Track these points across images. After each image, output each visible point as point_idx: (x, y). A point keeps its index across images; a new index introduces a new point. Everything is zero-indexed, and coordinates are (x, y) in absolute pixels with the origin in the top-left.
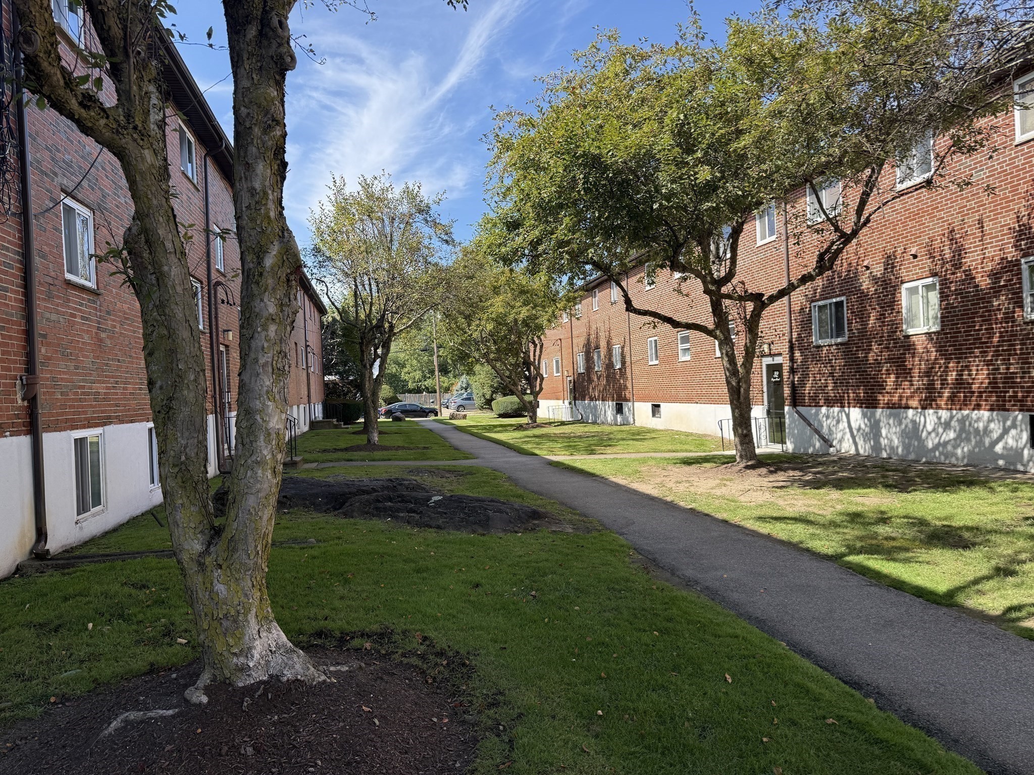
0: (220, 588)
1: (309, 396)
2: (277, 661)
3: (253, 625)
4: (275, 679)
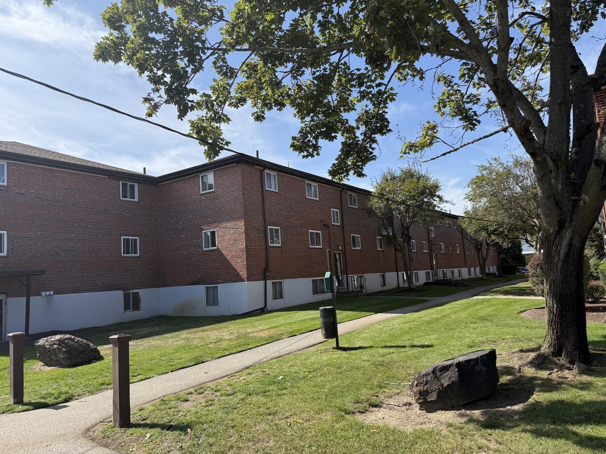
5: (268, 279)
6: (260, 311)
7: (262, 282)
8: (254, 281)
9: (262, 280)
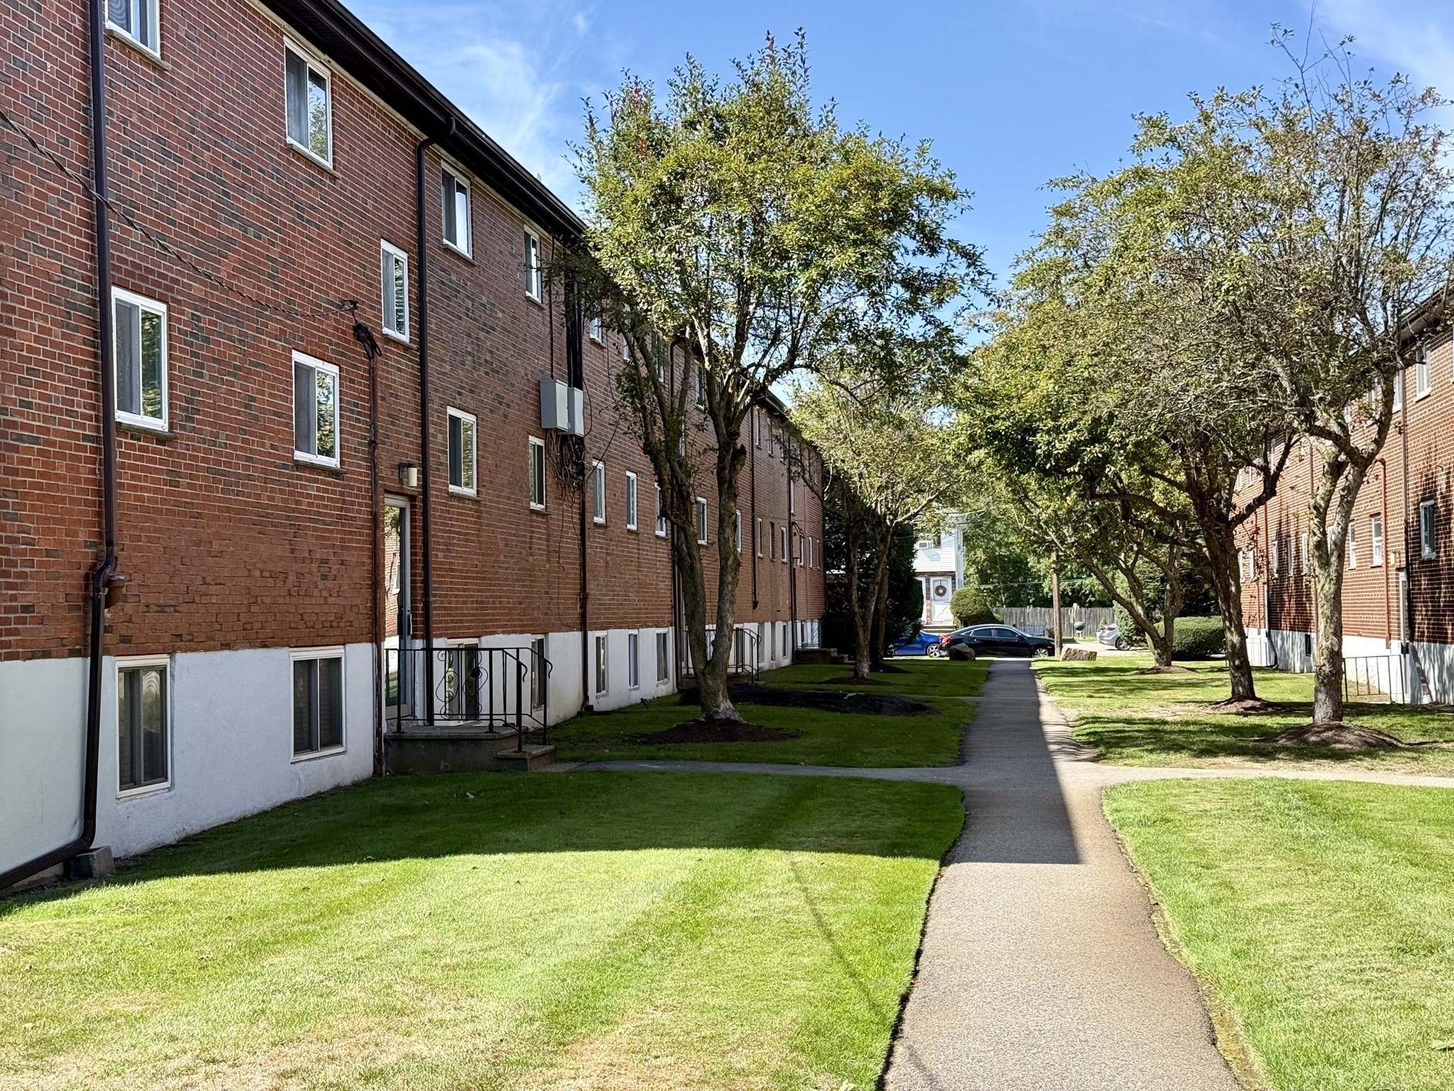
0: (710, 682)
1: (793, 608)
2: (729, 713)
3: (721, 698)
4: (728, 719)
5: (108, 652)
6: (57, 869)
7: (76, 668)
8: (33, 656)
9: (73, 653)
